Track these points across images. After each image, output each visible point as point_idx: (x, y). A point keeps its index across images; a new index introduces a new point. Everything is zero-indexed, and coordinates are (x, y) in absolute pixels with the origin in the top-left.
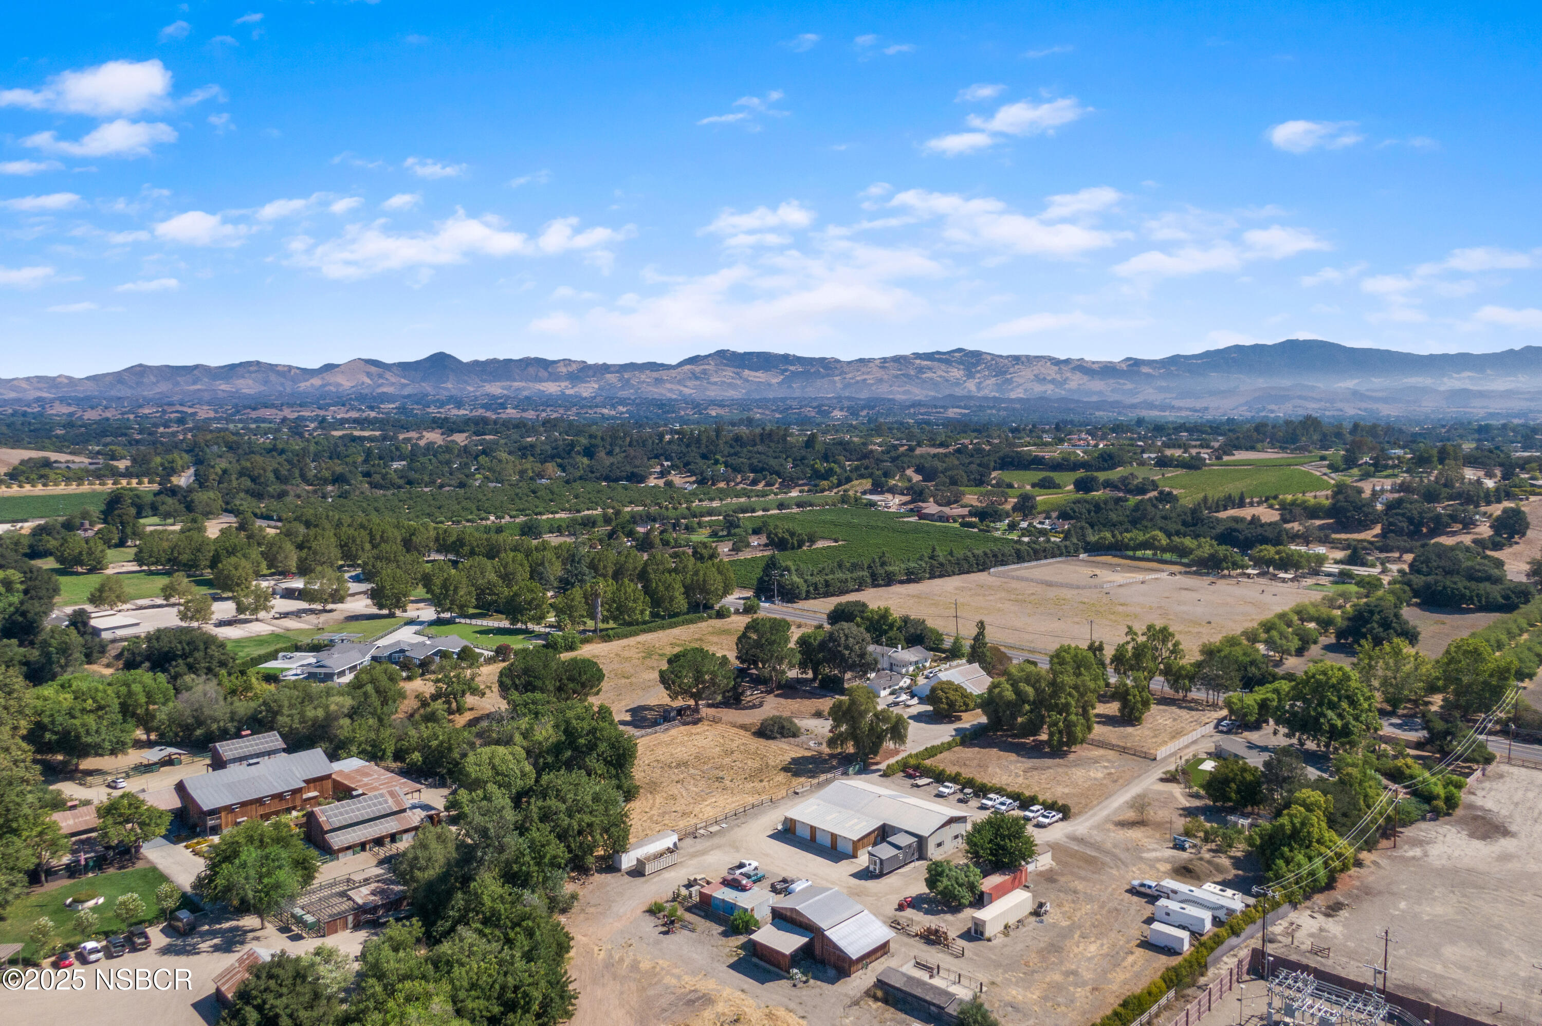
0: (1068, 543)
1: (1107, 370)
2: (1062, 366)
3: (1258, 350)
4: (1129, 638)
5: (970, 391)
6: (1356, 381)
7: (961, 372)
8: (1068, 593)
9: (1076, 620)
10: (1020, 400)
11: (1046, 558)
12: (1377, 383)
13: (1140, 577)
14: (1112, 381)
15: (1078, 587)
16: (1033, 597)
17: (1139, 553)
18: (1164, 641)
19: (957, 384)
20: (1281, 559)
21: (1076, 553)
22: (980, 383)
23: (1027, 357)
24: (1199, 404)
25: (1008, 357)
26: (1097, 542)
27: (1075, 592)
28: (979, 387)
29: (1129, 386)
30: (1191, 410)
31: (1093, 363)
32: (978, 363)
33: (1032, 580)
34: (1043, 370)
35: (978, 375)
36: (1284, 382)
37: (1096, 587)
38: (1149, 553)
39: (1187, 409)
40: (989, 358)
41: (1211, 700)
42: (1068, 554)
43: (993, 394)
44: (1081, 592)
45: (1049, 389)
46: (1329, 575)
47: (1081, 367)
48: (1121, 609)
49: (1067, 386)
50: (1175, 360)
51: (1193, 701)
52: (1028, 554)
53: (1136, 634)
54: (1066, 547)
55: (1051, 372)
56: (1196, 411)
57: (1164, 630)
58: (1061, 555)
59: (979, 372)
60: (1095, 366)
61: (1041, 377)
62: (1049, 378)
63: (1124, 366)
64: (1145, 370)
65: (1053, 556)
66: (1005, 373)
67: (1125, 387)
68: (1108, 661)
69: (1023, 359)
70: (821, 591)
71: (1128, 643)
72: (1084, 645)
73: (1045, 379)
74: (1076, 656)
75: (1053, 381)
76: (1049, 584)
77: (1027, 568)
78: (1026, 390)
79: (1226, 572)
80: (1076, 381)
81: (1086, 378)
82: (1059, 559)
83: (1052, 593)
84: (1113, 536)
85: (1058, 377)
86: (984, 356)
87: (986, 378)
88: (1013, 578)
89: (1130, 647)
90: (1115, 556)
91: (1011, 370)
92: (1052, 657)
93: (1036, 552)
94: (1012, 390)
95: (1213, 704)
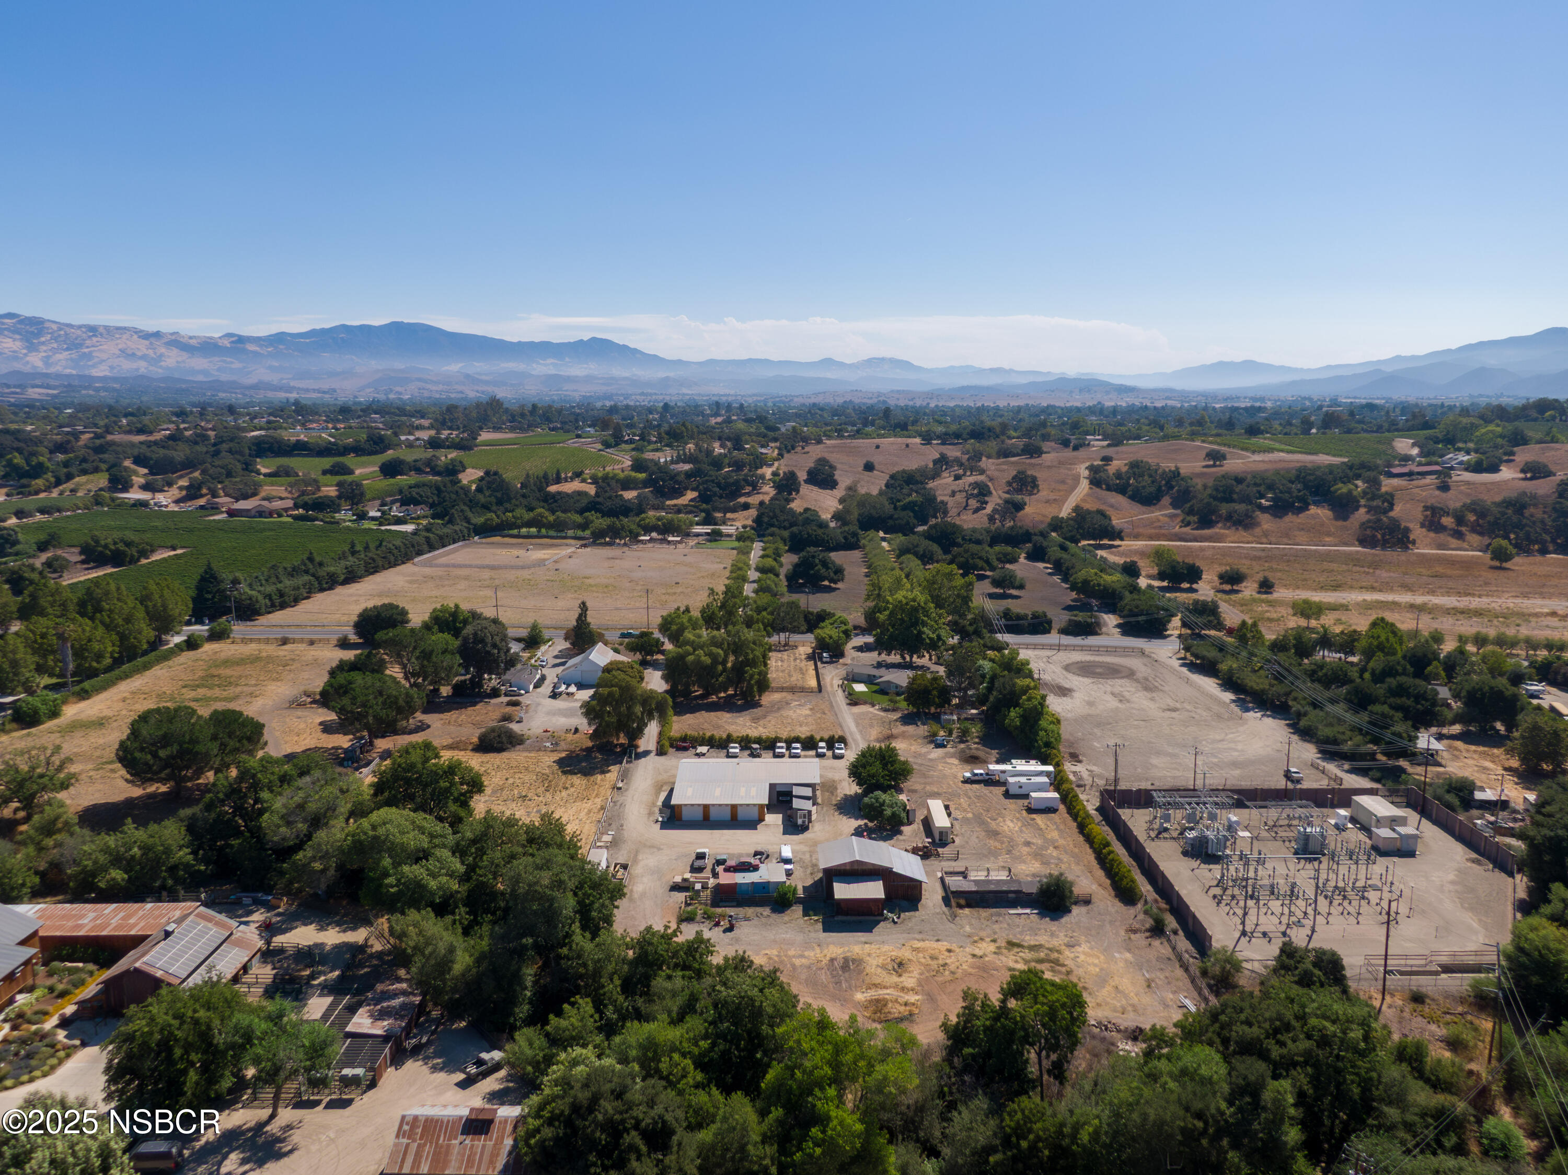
1: (208, 347)
2: (152, 340)
3: (366, 330)
5: (34, 367)
6: (460, 365)
7: (18, 344)
10: (104, 379)
11: (449, 544)
12: (480, 367)
14: (217, 359)
19: (15, 357)
20: (664, 524)
22: (48, 357)
23: (106, 328)
24: (325, 386)
25: (80, 327)
26: (485, 523)
28: (46, 361)
29: (237, 365)
30: (319, 391)
31: (191, 338)
32: (39, 334)
33: (468, 566)
34: (129, 343)
35: (44, 348)
36: (399, 364)
38: (533, 530)
39: (314, 390)
40: (54, 327)
43: (68, 371)
45: (142, 367)
46: (698, 535)
47: (176, 342)
49: (163, 364)
50: (279, 339)
54: (461, 531)
55: (142, 347)
56: (324, 392)
58: (459, 540)
59: (43, 343)
60: (193, 342)
61: (130, 352)
62: (139, 354)
63: (226, 343)
64: (251, 347)
65: (454, 541)
66: (81, 345)
67: (233, 366)
69: (101, 330)
70: (277, 602)
73: (133, 355)
75: (144, 357)
77: (441, 556)
78: (112, 368)
80: (173, 359)
81: (184, 355)
82: (459, 544)
84: (498, 517)
85: (150, 352)
86: (47, 325)
87: (55, 351)
90: (503, 536)
91: (88, 342)
93: (441, 538)
94: (94, 366)
95: (786, 645)
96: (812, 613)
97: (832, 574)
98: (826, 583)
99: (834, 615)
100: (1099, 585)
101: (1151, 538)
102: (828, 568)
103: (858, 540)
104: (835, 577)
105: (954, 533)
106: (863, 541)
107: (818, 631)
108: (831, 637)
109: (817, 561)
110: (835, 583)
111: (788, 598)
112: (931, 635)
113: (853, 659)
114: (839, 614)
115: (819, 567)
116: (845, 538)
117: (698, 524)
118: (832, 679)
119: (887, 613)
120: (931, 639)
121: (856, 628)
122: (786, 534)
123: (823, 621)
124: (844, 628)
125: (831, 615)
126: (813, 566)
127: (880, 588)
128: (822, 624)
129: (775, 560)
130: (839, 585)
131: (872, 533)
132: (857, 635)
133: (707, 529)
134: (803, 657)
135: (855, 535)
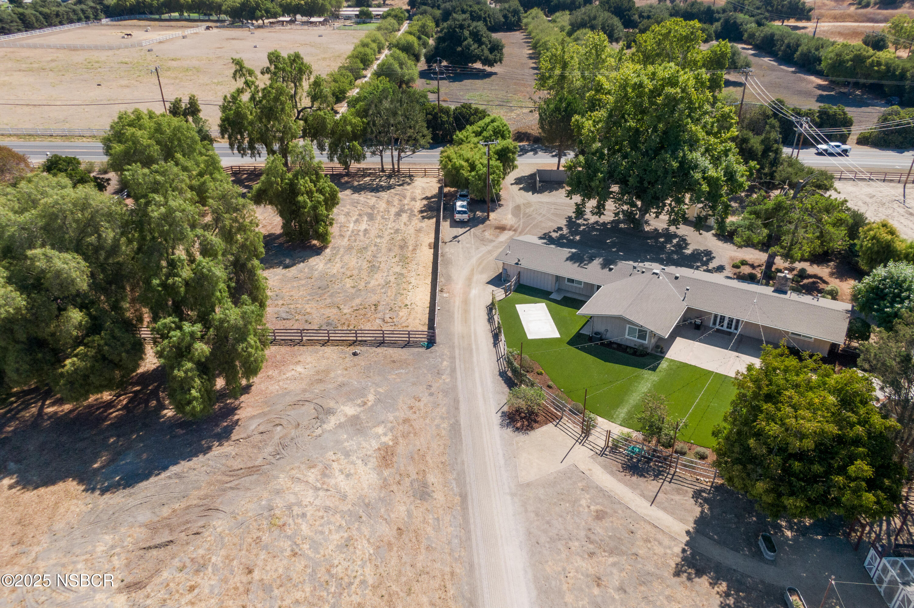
0: (83, 6)
4: (240, 83)
8: (102, 56)
9: (124, 82)
11: (61, 23)
13: (179, 33)
15: (111, 48)
16: (53, 64)
17: (166, 16)
18: (297, 80)
21: (97, 18)
26: (116, 9)
27: (110, 53)
33: (49, 47)
37: (133, 46)
38: (176, 15)
41: (388, 166)
42: (87, 18)
44: (117, 52)
46: (348, 18)
48: (174, 64)
51: (364, 173)
52: (37, 20)
53: (251, 73)
54: (82, 10)
57: (296, 58)
58: (79, 20)
65: (71, 21)
68: (214, 130)
71: (240, 91)
72: (159, 109)
74: (159, 129)
76: (74, 49)
77: (39, 36)
79: (260, 22)
82: (78, 25)
83: (79, 57)
88: (22, 47)
89: (245, 97)
90: (139, 20)
92: (107, 143)
93: (46, 17)
95: (395, 173)
96: (446, 112)
97: (486, 52)
98: (478, 65)
99: (483, 114)
100: (879, 64)
101: (835, 18)
102: (480, 43)
103: (519, 20)
104: (491, 57)
105: (630, 9)
106: (525, 21)
107: (451, 151)
108: (473, 167)
109: (466, 33)
110: (491, 65)
111: (419, 85)
112: (712, 173)
113: (517, 209)
114: (495, 113)
115: (470, 40)
116: (505, 16)
117: (349, 6)
118: (469, 280)
119: (601, 114)
120: (710, 181)
121: (520, 136)
122: (438, 13)
123: (461, 128)
124: (499, 144)
125: (481, 114)
126: (459, 40)
127: (565, 66)
128: (460, 135)
129: (419, 38)
130: (496, 69)
131: (535, 11)
132: (524, 151)
133: (356, 11)
134: (419, 205)
135: (516, 12)
